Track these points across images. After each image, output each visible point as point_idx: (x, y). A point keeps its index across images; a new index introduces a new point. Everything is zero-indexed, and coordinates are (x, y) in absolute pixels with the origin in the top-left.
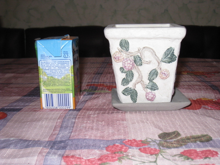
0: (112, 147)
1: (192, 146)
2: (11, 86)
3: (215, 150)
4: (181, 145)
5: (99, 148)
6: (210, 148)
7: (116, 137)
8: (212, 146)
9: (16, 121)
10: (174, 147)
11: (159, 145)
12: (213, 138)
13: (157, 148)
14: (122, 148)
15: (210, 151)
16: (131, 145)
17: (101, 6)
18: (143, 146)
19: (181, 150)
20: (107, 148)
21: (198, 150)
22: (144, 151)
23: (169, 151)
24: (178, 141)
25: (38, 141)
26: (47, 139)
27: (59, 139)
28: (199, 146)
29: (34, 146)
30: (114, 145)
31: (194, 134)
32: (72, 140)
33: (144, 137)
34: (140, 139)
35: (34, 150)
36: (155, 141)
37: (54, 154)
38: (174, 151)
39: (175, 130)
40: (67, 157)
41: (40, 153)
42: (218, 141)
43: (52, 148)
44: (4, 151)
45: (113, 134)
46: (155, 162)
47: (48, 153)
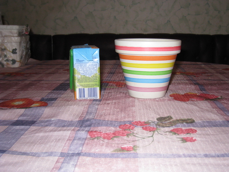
0: (124, 126)
1: (180, 126)
3: (195, 129)
4: (172, 125)
5: (114, 126)
6: (192, 128)
8: (193, 126)
10: (167, 127)
11: (157, 125)
12: (196, 121)
13: (155, 127)
14: (130, 126)
15: (191, 129)
16: (137, 125)
17: (115, 17)
18: (145, 126)
19: (172, 128)
20: (120, 127)
21: (183, 128)
22: (146, 129)
23: (162, 129)
24: (170, 122)
25: (72, 121)
26: (78, 120)
27: (86, 119)
28: (185, 126)
29: (68, 126)
30: (125, 124)
31: (182, 118)
33: (146, 120)
34: (143, 121)
35: (69, 128)
36: (154, 122)
37: (83, 130)
38: (167, 129)
39: (169, 115)
40: (91, 132)
41: (72, 130)
42: (199, 123)
43: (81, 127)
44: (47, 128)
45: (125, 117)
46: (152, 136)
47: (79, 130)
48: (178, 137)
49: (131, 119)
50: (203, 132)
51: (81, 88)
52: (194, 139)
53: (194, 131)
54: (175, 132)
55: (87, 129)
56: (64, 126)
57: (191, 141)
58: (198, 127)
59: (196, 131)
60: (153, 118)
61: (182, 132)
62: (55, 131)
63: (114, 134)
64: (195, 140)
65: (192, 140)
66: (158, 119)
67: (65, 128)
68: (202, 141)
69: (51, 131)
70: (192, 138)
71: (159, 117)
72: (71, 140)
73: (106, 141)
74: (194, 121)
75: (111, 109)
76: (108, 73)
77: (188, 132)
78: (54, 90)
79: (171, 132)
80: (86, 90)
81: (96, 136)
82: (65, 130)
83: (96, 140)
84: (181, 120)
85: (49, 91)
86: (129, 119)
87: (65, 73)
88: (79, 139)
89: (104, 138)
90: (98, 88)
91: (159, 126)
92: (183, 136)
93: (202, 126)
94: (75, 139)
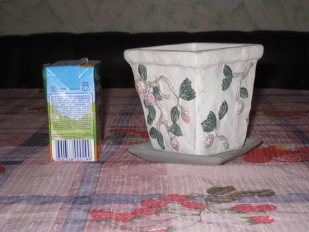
0: (149, 202)
1: (247, 200)
3: (275, 205)
4: (234, 200)
5: (132, 202)
6: (269, 203)
8: (270, 201)
10: (224, 202)
11: (206, 200)
12: (276, 193)
13: (204, 203)
14: (160, 202)
15: (267, 206)
16: (172, 200)
18: (187, 201)
19: (233, 204)
20: (142, 203)
21: (253, 205)
22: (189, 206)
23: (217, 206)
24: (231, 196)
25: (55, 196)
26: (66, 194)
27: (81, 194)
28: (256, 201)
29: (51, 202)
30: (151, 200)
32: (98, 195)
33: (189, 192)
34: (183, 194)
35: (53, 205)
36: (202, 196)
37: (79, 209)
38: (224, 205)
39: (229, 185)
40: (94, 211)
41: (61, 209)
42: (282, 196)
43: (74, 203)
44: (14, 206)
45: (150, 189)
46: (199, 215)
47: (71, 209)
48: (244, 215)
49: (161, 192)
50: (289, 209)
52: (270, 218)
53: (269, 208)
54: (238, 210)
55: (84, 207)
56: (44, 203)
57: (265, 223)
58: (279, 201)
59: (275, 208)
60: (201, 189)
61: (252, 209)
62: (31, 212)
63: (133, 213)
64: (272, 220)
65: (267, 221)
66: (208, 191)
67: (47, 206)
68: (284, 222)
69: (24, 212)
70: (268, 217)
71: (210, 186)
72: (60, 223)
73: (121, 224)
74: (273, 193)
75: (123, 177)
76: (119, 114)
77: (261, 209)
78: (23, 145)
79: (232, 209)
80: (70, 143)
81: (103, 217)
82: (47, 210)
83: (103, 222)
84: (251, 192)
85: (13, 148)
86: (158, 192)
87: (35, 113)
88: (75, 221)
89: (117, 220)
90: (93, 140)
91: (211, 201)
92: (252, 214)
93: (287, 201)
94: (66, 223)
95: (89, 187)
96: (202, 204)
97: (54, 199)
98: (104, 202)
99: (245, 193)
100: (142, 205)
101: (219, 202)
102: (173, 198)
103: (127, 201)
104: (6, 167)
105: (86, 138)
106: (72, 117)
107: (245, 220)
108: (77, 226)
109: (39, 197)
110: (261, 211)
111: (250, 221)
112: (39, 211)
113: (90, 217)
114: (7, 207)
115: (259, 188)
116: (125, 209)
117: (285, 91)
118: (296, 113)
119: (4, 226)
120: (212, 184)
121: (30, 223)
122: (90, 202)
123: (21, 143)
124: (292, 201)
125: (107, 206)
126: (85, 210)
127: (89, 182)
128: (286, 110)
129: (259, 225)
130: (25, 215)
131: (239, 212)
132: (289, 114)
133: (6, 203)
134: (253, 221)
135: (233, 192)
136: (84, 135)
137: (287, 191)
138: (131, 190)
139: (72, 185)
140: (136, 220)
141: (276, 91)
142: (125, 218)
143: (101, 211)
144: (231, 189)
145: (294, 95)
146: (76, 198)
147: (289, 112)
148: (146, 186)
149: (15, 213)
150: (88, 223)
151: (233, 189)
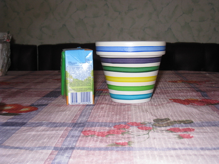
0: (118, 126)
1: (177, 126)
2: (31, 90)
3: (193, 128)
4: (169, 125)
5: (109, 126)
6: (190, 127)
7: (122, 121)
8: (191, 126)
9: (45, 112)
10: (163, 127)
11: (153, 125)
12: (194, 122)
13: (151, 127)
14: (125, 126)
15: (189, 129)
16: (132, 125)
17: (109, 24)
18: (141, 126)
19: (168, 128)
20: (115, 127)
21: (181, 128)
22: (142, 128)
23: (159, 128)
24: (168, 123)
25: (64, 123)
26: (70, 122)
27: (79, 122)
28: (182, 126)
30: (120, 125)
31: (180, 120)
32: (89, 122)
33: (143, 121)
34: (139, 122)
35: (61, 128)
36: (150, 123)
37: (76, 130)
38: (163, 128)
39: (166, 117)
40: (85, 131)
41: (65, 130)
42: (197, 123)
43: (74, 126)
44: (38, 128)
45: (120, 119)
46: (148, 134)
47: (72, 130)
48: (175, 134)
49: (126, 121)
50: (201, 131)
51: (73, 92)
52: (191, 136)
53: (190, 130)
55: (80, 129)
56: (56, 126)
57: (188, 138)
58: (196, 126)
59: (194, 130)
60: (150, 119)
61: (179, 130)
62: (47, 131)
63: (108, 132)
64: (192, 137)
65: (189, 137)
66: (154, 121)
67: (57, 128)
68: (199, 138)
69: (43, 131)
70: (189, 135)
71: (155, 118)
72: (64, 137)
73: (100, 138)
74: (192, 122)
75: (105, 112)
76: (102, 82)
77: (185, 130)
78: (44, 97)
79: (168, 130)
80: (79, 94)
81: (90, 134)
82: (57, 130)
83: (89, 137)
84: (179, 121)
85: (39, 98)
86: (125, 120)
87: (55, 82)
88: (73, 136)
89: (98, 136)
90: (92, 92)
91: (156, 126)
92: (179, 133)
93: (200, 126)
94: (68, 137)
95: (85, 118)
96: (150, 128)
97: (63, 125)
98: (92, 126)
99: (175, 122)
100: (114, 128)
101: (160, 127)
102: (133, 124)
103: (105, 126)
104: (39, 107)
105: (88, 91)
106: (80, 79)
107: (176, 136)
108: (74, 139)
109: (54, 123)
110: (185, 132)
111: (178, 137)
112: (53, 130)
113: (82, 135)
114: (34, 128)
115: (184, 119)
116: (103, 130)
117: (192, 72)
118: (200, 82)
119: (30, 139)
120: (156, 117)
121: (45, 138)
122: (84, 126)
123: (43, 96)
124: (203, 126)
125: (93, 128)
126: (79, 131)
127: (84, 116)
128: (194, 80)
129: (184, 139)
130: (43, 133)
131: (172, 132)
132: (195, 82)
133: (33, 126)
134: (181, 137)
135: (169, 121)
136: (87, 89)
137: (200, 121)
138: (109, 120)
139: (75, 117)
140: (109, 136)
141: (187, 72)
142: (103, 135)
143: (89, 131)
144: (167, 119)
145: (197, 74)
146: (76, 124)
147: (196, 82)
148: (118, 118)
149: (37, 131)
150: (80, 138)
151: (169, 119)
